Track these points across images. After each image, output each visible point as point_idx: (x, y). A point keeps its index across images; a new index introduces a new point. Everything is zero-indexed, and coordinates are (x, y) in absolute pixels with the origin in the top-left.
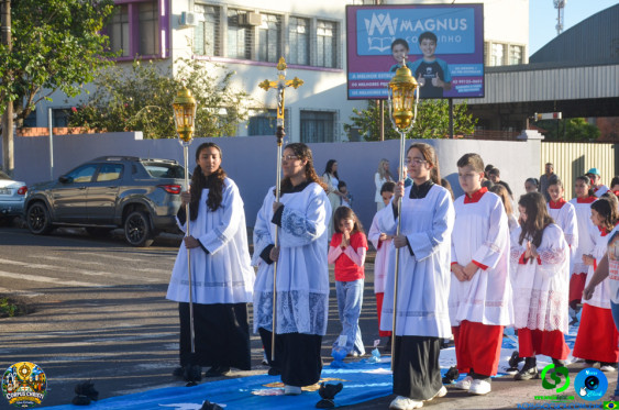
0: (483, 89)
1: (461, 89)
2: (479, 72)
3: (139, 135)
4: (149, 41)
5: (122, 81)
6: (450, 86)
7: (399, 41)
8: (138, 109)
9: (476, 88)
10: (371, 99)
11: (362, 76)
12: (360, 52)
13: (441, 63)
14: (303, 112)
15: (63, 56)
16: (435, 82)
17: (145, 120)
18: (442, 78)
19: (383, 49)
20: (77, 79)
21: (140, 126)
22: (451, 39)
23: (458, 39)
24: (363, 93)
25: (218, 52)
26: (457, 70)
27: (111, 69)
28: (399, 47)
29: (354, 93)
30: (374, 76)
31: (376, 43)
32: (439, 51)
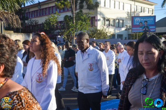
0: (155, 31)
1: (151, 30)
2: (155, 28)
3: (95, 39)
4: (94, 23)
5: (91, 30)
6: (150, 30)
7: (141, 22)
8: (94, 34)
9: (154, 30)
10: (134, 32)
11: (134, 28)
12: (134, 24)
13: (148, 26)
14: (118, 35)
15: (83, 25)
16: (147, 29)
17: (95, 36)
18: (148, 28)
19: (138, 24)
20: (85, 29)
21: (94, 37)
22: (150, 22)
23: (151, 22)
24: (134, 31)
25: (104, 25)
26: (151, 27)
27: (90, 28)
28: (141, 23)
29: (133, 31)
30: (136, 28)
31: (137, 23)
32: (148, 24)
